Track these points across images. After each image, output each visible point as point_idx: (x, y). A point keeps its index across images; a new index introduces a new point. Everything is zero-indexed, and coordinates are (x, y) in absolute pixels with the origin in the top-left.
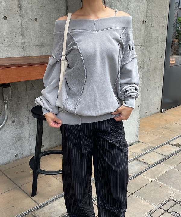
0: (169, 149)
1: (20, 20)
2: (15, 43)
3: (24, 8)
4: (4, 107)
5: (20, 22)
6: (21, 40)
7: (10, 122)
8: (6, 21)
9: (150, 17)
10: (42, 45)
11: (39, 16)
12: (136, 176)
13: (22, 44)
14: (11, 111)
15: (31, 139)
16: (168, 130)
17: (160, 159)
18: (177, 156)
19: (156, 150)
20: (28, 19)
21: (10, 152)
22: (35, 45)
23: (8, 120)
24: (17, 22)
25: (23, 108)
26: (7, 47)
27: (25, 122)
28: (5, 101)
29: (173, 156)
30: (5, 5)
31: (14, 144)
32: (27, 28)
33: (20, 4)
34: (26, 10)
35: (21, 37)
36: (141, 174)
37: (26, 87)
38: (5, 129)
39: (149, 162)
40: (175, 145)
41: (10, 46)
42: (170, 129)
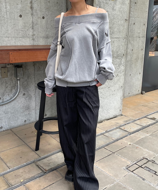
0: (146, 121)
1: (31, 18)
2: (27, 35)
3: (35, 9)
4: (18, 83)
5: (31, 19)
6: (31, 33)
7: (21, 95)
8: (21, 18)
9: (133, 17)
10: (47, 37)
11: (45, 15)
12: (118, 140)
13: (32, 35)
14: (22, 86)
15: (36, 109)
16: (146, 108)
17: (138, 128)
18: (152, 127)
19: (135, 122)
20: (38, 17)
21: (20, 118)
22: (42, 36)
23: (20, 93)
24: (29, 19)
25: (31, 84)
26: (21, 37)
27: (33, 95)
28: (18, 78)
29: (149, 126)
30: (21, 6)
31: (24, 112)
32: (37, 24)
33: (32, 6)
34: (36, 10)
35: (32, 31)
36: (122, 138)
37: (34, 69)
38: (17, 100)
39: (129, 130)
40: (151, 119)
41: (23, 37)
42: (148, 107)
